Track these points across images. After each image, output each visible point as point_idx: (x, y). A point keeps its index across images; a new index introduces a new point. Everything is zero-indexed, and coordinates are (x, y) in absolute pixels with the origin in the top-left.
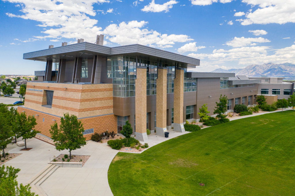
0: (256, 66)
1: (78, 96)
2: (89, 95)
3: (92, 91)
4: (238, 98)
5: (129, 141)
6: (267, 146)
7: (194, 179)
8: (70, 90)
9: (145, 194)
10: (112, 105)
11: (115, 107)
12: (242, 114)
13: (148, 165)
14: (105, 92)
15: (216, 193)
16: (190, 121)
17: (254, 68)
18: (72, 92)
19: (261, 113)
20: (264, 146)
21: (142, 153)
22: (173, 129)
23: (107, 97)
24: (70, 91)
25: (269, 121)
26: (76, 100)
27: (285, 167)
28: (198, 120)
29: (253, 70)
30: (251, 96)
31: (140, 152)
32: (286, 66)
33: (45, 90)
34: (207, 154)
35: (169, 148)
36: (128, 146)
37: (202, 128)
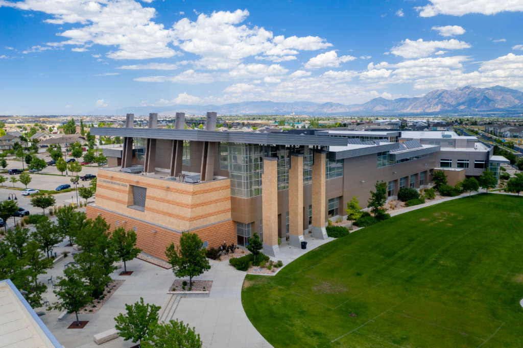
0: (443, 92)
1: (189, 200)
2: (201, 198)
3: (205, 192)
4: (404, 178)
5: (257, 259)
6: (437, 259)
7: (344, 309)
8: (174, 190)
9: (291, 328)
10: (230, 207)
11: (233, 209)
12: (410, 203)
13: (288, 292)
14: (220, 191)
15: (368, 325)
16: (333, 220)
17: (439, 96)
18: (178, 194)
19: (439, 200)
20: (433, 259)
21: (276, 275)
22: (311, 234)
23: (223, 197)
24: (174, 192)
25: (447, 216)
26: (186, 206)
27: (452, 290)
28: (345, 217)
29: (437, 100)
30: (425, 172)
31: (274, 274)
32: (495, 92)
33: (130, 185)
34: (359, 274)
35: (309, 267)
36: (256, 265)
37: (351, 232)
